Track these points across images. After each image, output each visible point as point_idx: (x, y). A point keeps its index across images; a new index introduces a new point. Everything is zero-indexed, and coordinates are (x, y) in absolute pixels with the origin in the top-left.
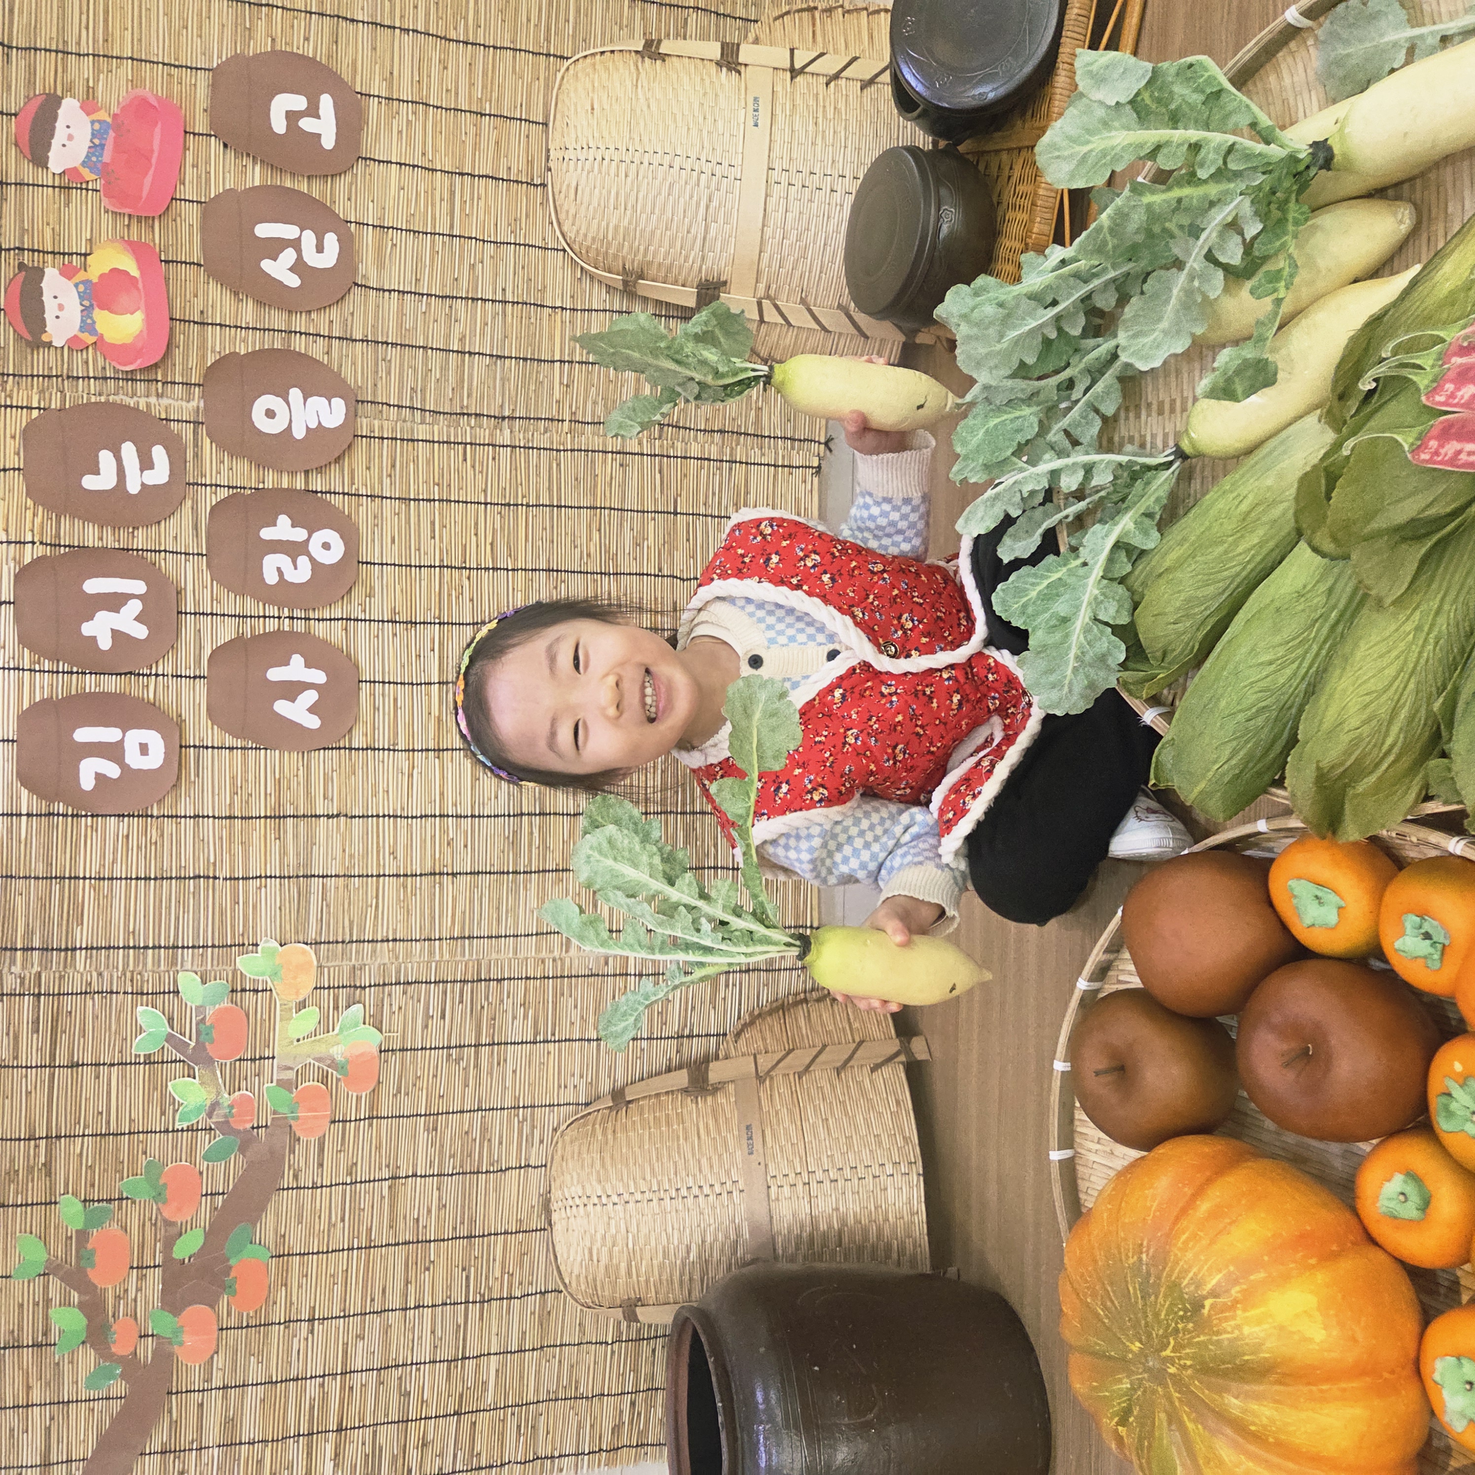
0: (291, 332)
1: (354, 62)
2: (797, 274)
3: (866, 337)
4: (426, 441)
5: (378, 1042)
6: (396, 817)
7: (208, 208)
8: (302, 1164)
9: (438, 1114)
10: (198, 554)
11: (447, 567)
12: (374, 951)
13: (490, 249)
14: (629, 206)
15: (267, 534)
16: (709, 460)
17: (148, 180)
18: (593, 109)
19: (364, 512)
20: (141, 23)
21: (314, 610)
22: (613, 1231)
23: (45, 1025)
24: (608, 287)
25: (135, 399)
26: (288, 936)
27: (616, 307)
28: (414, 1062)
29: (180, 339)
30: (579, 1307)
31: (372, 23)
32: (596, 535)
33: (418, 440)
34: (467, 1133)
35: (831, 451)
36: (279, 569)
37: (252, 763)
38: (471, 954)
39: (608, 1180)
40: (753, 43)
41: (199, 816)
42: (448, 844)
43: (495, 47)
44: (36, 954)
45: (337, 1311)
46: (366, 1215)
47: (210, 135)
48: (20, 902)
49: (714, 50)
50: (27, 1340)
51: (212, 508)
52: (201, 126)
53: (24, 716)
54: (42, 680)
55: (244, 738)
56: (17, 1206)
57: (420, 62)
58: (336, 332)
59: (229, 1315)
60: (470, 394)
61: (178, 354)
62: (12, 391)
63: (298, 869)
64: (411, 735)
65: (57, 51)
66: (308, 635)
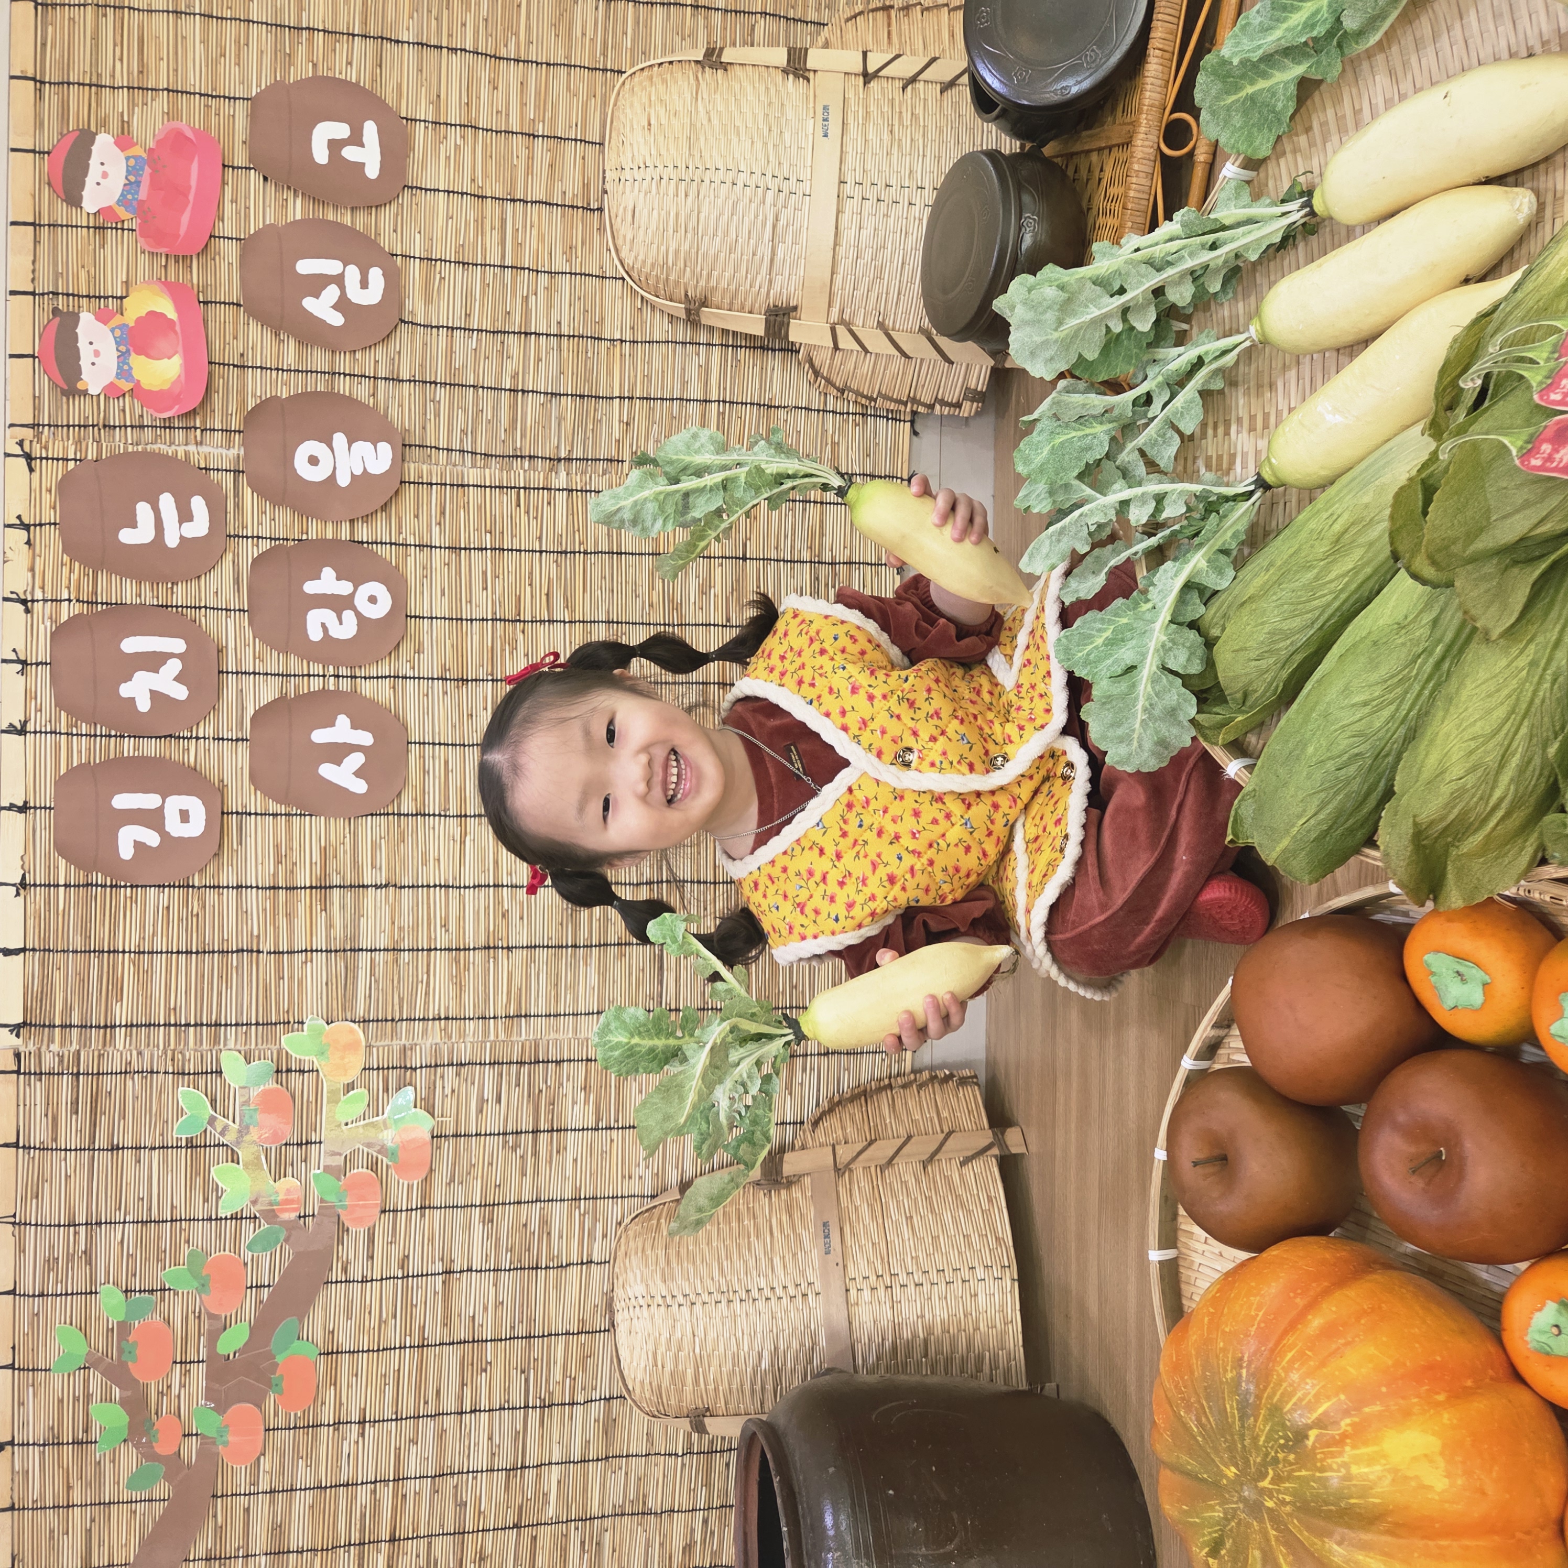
0: (334, 373)
1: (400, 86)
2: (873, 296)
3: (951, 362)
4: (477, 486)
5: (430, 1127)
6: (449, 887)
7: (247, 244)
8: (351, 1256)
9: (494, 1204)
10: (240, 610)
11: (500, 620)
12: (425, 1031)
13: (544, 279)
14: (689, 230)
15: (311, 587)
18: (649, 124)
19: (413, 562)
20: (176, 52)
21: (360, 667)
22: (678, 1334)
23: (84, 1106)
24: (671, 317)
25: (173, 447)
26: (335, 1014)
27: (680, 338)
28: (468, 1149)
29: (219, 383)
30: (647, 1417)
31: (418, 44)
32: (658, 584)
33: (468, 486)
34: (525, 1225)
36: (323, 625)
37: (296, 831)
38: (527, 1033)
39: (673, 1279)
40: (823, 47)
41: (241, 887)
42: (503, 916)
43: (548, 64)
44: (75, 1031)
45: (388, 1414)
46: (418, 1312)
47: (250, 169)
48: (58, 977)
49: (780, 56)
50: (67, 1437)
51: (254, 560)
52: (240, 158)
53: (61, 782)
54: (79, 744)
55: (287, 804)
56: (57, 1295)
57: (469, 86)
58: (382, 373)
59: (276, 1414)
60: (523, 436)
61: (217, 400)
62: (47, 442)
63: (345, 941)
64: (463, 800)
65: (90, 85)
66: (354, 694)
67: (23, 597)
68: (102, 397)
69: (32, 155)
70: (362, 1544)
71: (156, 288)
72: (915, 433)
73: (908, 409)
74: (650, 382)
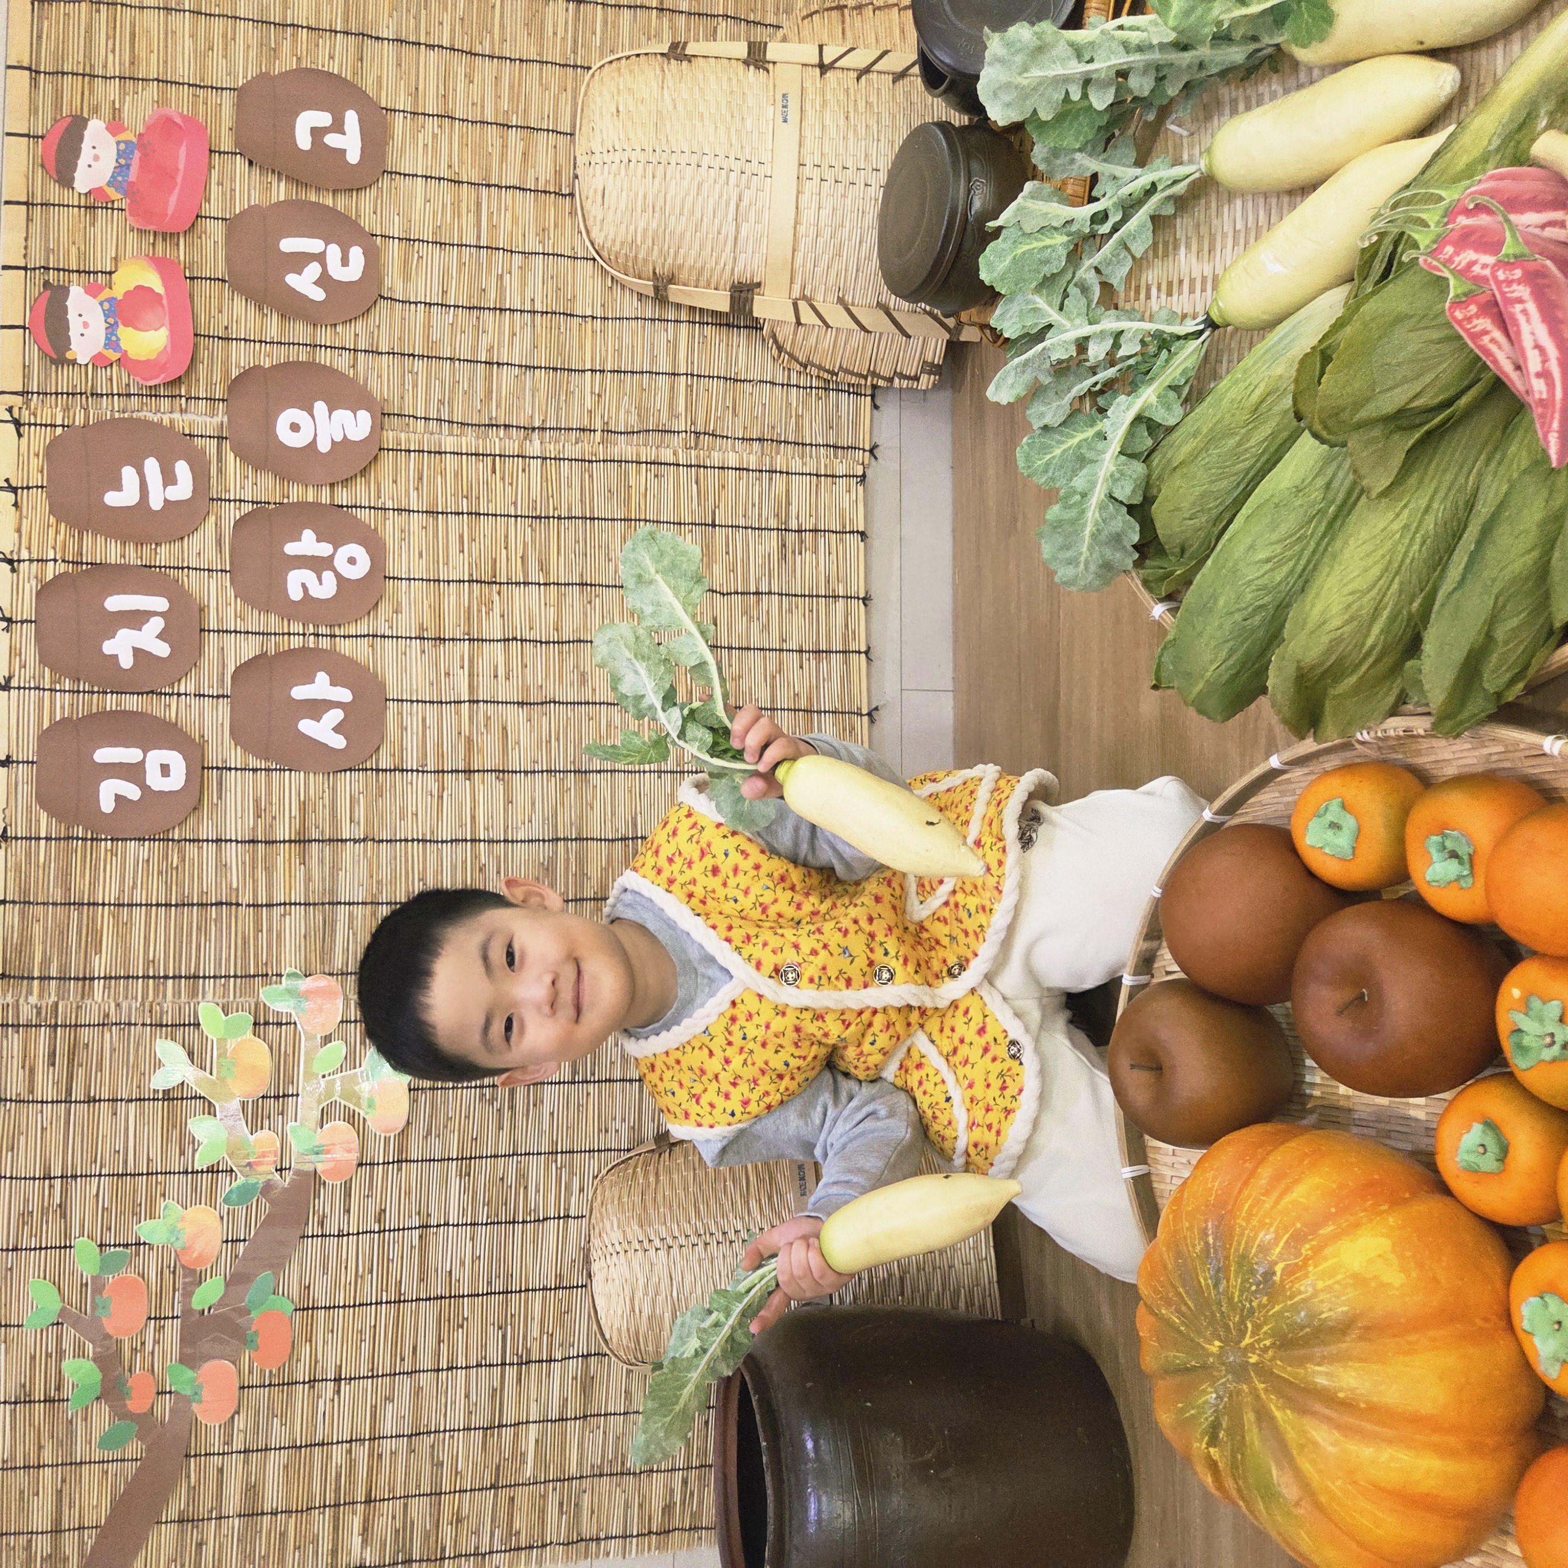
0: (316, 346)
1: (380, 79)
2: (833, 273)
3: (909, 337)
4: (454, 453)
6: (426, 841)
7: (232, 224)
8: (328, 1211)
9: (471, 1158)
10: (222, 571)
11: (477, 581)
13: (517, 259)
14: (657, 209)
15: (291, 549)
16: (748, 470)
17: (173, 200)
18: (618, 111)
19: (390, 527)
20: (167, 47)
21: (340, 626)
22: (655, 1278)
23: (61, 1059)
24: (640, 296)
25: (159, 415)
26: (313, 967)
27: (649, 315)
28: (445, 1102)
29: (204, 354)
31: (397, 40)
33: (445, 453)
34: (502, 1179)
35: (876, 458)
36: (304, 585)
37: (275, 786)
39: (650, 1223)
40: (781, 42)
41: (221, 840)
42: (480, 870)
43: (521, 61)
44: (53, 983)
45: (364, 1371)
46: (394, 1267)
47: (236, 154)
48: (37, 929)
49: (741, 49)
50: (39, 1395)
51: (236, 523)
52: (226, 144)
53: (44, 736)
54: (63, 700)
55: (267, 759)
56: (31, 1249)
57: (446, 77)
58: (362, 345)
59: (251, 1371)
60: (498, 406)
61: (202, 369)
62: (36, 409)
63: (324, 894)
64: (440, 756)
65: (84, 75)
66: (332, 652)
67: (9, 557)
68: (90, 367)
69: (26, 138)
70: (337, 1505)
71: (144, 263)
72: (875, 406)
73: (869, 383)
74: (620, 355)
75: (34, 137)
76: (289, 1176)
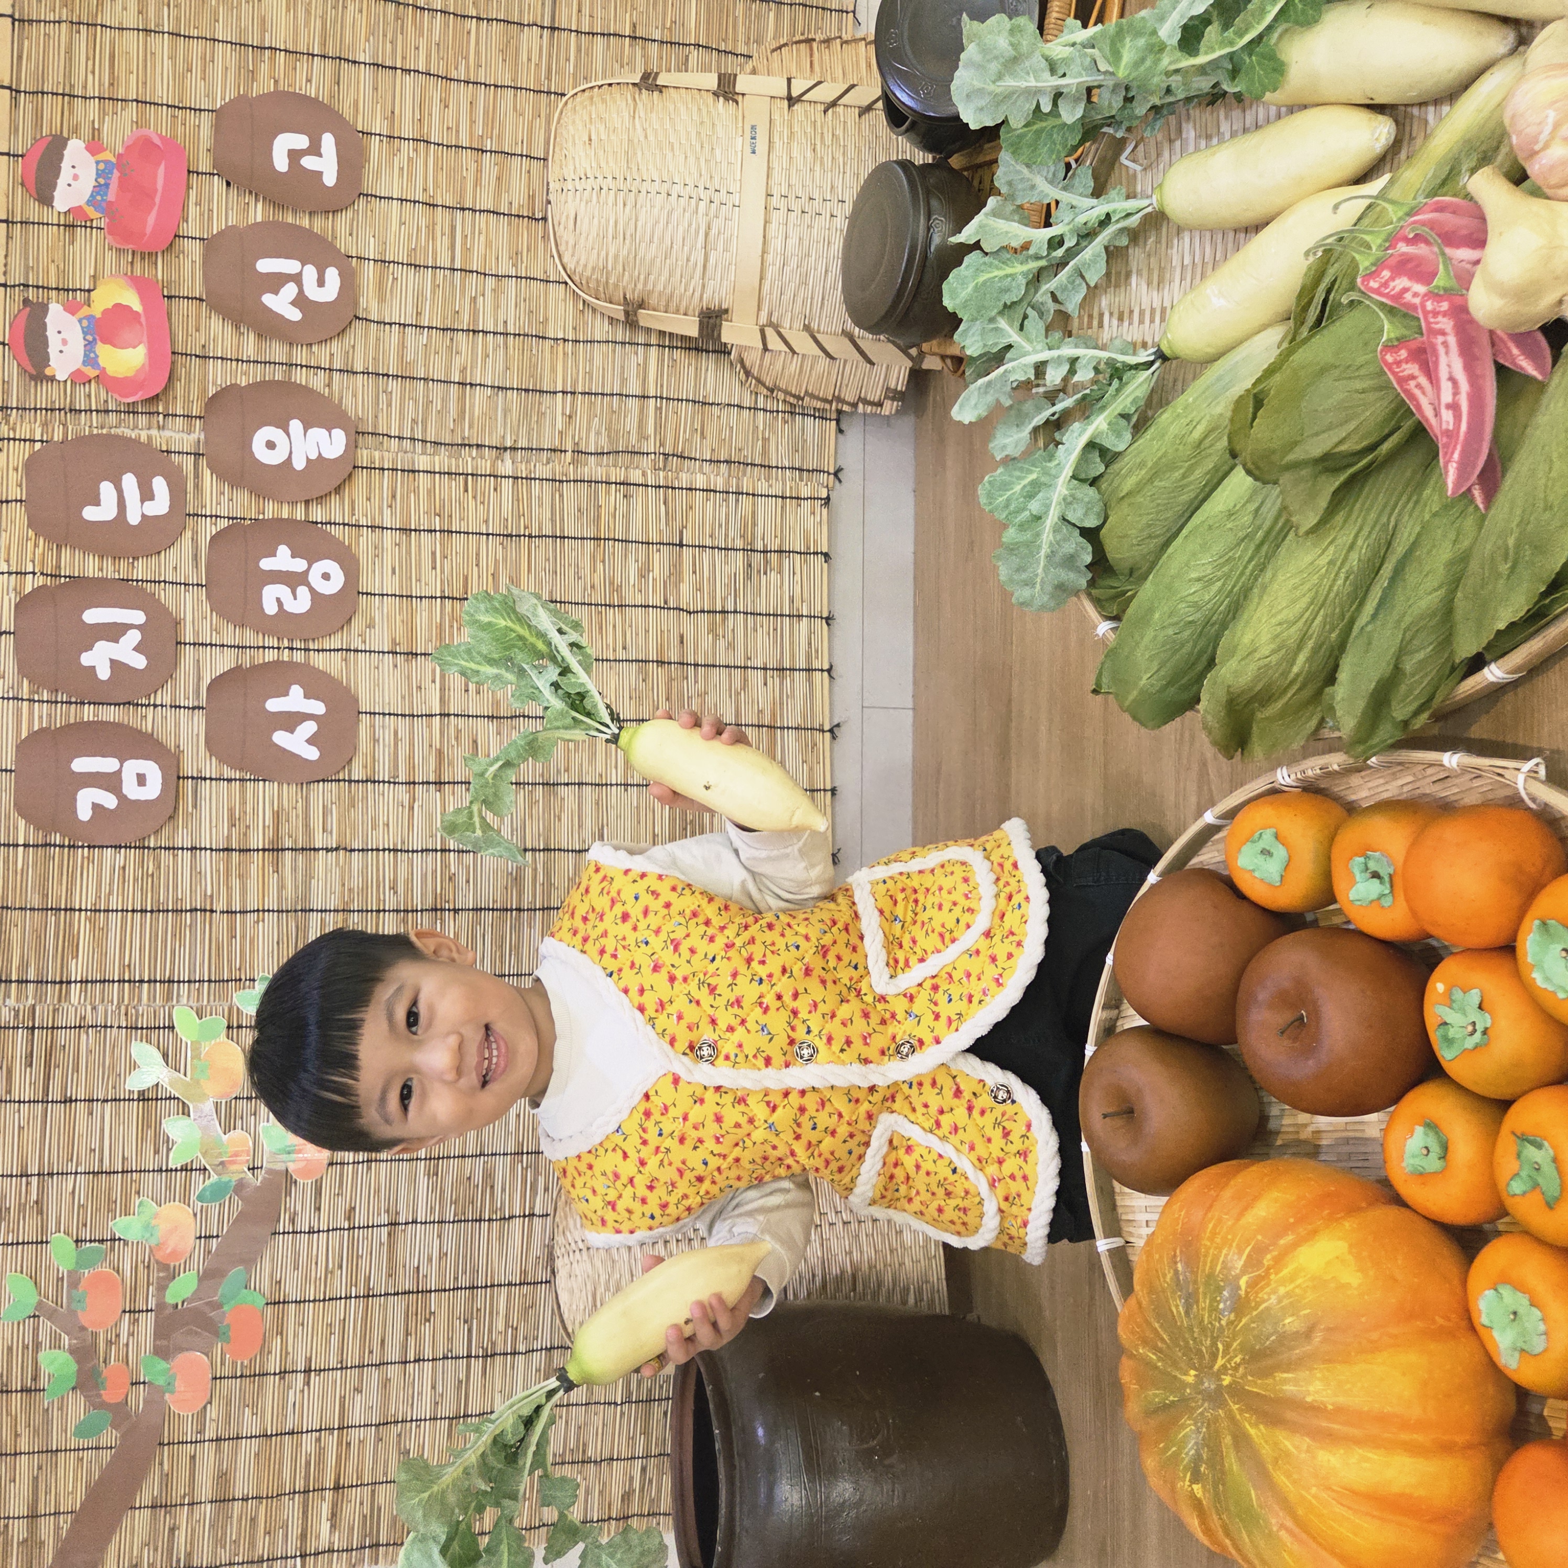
0: (291, 365)
1: (356, 103)
2: (799, 300)
3: (872, 364)
4: (427, 472)
6: (397, 850)
7: (209, 244)
8: (299, 1208)
9: (439, 1158)
10: (198, 585)
11: (449, 598)
13: (490, 282)
14: (628, 236)
15: (266, 564)
16: (715, 491)
17: (151, 219)
18: (590, 140)
19: (364, 543)
20: (146, 69)
21: (314, 640)
23: (38, 1061)
24: (611, 320)
25: (137, 431)
27: (619, 338)
29: (182, 372)
31: (374, 65)
33: (419, 471)
34: (469, 1178)
35: (840, 481)
36: (278, 600)
37: (249, 795)
40: (750, 74)
41: (196, 848)
42: (450, 879)
43: (496, 86)
44: (31, 986)
45: (333, 1363)
46: (364, 1263)
47: (214, 174)
48: (15, 933)
49: (711, 81)
50: (16, 1384)
51: (212, 538)
52: (204, 165)
53: (22, 747)
54: (40, 711)
55: (241, 770)
56: (8, 1244)
57: (422, 103)
58: (337, 365)
59: (223, 1363)
60: (471, 426)
61: (179, 387)
62: (15, 424)
63: (297, 902)
64: (412, 767)
65: (63, 95)
66: (307, 665)
68: (69, 383)
69: (6, 158)
70: (306, 1492)
71: (122, 281)
72: (840, 431)
73: (834, 407)
74: (591, 378)
75: (14, 156)
76: (261, 1174)
